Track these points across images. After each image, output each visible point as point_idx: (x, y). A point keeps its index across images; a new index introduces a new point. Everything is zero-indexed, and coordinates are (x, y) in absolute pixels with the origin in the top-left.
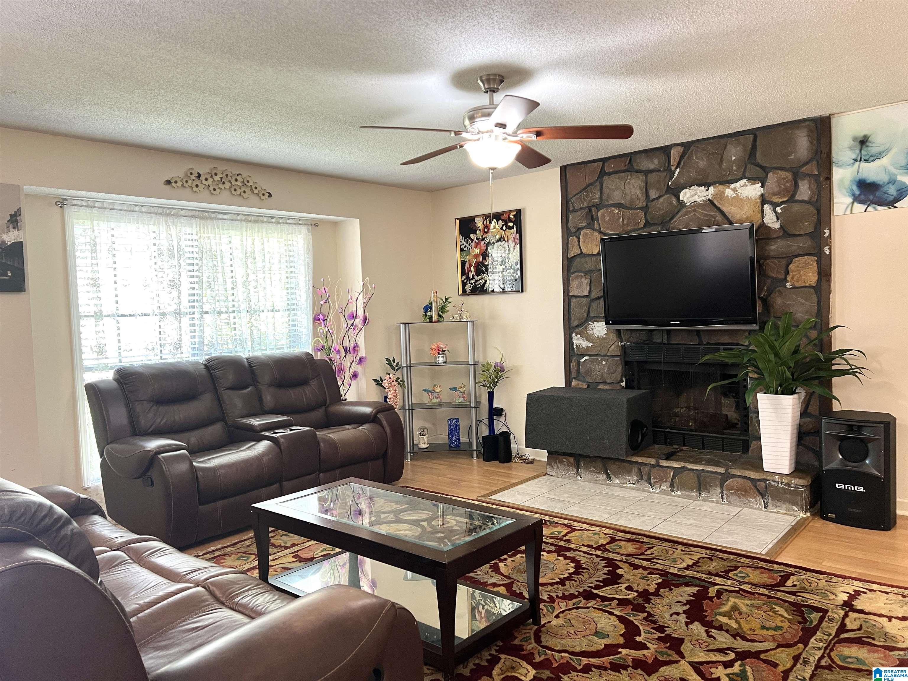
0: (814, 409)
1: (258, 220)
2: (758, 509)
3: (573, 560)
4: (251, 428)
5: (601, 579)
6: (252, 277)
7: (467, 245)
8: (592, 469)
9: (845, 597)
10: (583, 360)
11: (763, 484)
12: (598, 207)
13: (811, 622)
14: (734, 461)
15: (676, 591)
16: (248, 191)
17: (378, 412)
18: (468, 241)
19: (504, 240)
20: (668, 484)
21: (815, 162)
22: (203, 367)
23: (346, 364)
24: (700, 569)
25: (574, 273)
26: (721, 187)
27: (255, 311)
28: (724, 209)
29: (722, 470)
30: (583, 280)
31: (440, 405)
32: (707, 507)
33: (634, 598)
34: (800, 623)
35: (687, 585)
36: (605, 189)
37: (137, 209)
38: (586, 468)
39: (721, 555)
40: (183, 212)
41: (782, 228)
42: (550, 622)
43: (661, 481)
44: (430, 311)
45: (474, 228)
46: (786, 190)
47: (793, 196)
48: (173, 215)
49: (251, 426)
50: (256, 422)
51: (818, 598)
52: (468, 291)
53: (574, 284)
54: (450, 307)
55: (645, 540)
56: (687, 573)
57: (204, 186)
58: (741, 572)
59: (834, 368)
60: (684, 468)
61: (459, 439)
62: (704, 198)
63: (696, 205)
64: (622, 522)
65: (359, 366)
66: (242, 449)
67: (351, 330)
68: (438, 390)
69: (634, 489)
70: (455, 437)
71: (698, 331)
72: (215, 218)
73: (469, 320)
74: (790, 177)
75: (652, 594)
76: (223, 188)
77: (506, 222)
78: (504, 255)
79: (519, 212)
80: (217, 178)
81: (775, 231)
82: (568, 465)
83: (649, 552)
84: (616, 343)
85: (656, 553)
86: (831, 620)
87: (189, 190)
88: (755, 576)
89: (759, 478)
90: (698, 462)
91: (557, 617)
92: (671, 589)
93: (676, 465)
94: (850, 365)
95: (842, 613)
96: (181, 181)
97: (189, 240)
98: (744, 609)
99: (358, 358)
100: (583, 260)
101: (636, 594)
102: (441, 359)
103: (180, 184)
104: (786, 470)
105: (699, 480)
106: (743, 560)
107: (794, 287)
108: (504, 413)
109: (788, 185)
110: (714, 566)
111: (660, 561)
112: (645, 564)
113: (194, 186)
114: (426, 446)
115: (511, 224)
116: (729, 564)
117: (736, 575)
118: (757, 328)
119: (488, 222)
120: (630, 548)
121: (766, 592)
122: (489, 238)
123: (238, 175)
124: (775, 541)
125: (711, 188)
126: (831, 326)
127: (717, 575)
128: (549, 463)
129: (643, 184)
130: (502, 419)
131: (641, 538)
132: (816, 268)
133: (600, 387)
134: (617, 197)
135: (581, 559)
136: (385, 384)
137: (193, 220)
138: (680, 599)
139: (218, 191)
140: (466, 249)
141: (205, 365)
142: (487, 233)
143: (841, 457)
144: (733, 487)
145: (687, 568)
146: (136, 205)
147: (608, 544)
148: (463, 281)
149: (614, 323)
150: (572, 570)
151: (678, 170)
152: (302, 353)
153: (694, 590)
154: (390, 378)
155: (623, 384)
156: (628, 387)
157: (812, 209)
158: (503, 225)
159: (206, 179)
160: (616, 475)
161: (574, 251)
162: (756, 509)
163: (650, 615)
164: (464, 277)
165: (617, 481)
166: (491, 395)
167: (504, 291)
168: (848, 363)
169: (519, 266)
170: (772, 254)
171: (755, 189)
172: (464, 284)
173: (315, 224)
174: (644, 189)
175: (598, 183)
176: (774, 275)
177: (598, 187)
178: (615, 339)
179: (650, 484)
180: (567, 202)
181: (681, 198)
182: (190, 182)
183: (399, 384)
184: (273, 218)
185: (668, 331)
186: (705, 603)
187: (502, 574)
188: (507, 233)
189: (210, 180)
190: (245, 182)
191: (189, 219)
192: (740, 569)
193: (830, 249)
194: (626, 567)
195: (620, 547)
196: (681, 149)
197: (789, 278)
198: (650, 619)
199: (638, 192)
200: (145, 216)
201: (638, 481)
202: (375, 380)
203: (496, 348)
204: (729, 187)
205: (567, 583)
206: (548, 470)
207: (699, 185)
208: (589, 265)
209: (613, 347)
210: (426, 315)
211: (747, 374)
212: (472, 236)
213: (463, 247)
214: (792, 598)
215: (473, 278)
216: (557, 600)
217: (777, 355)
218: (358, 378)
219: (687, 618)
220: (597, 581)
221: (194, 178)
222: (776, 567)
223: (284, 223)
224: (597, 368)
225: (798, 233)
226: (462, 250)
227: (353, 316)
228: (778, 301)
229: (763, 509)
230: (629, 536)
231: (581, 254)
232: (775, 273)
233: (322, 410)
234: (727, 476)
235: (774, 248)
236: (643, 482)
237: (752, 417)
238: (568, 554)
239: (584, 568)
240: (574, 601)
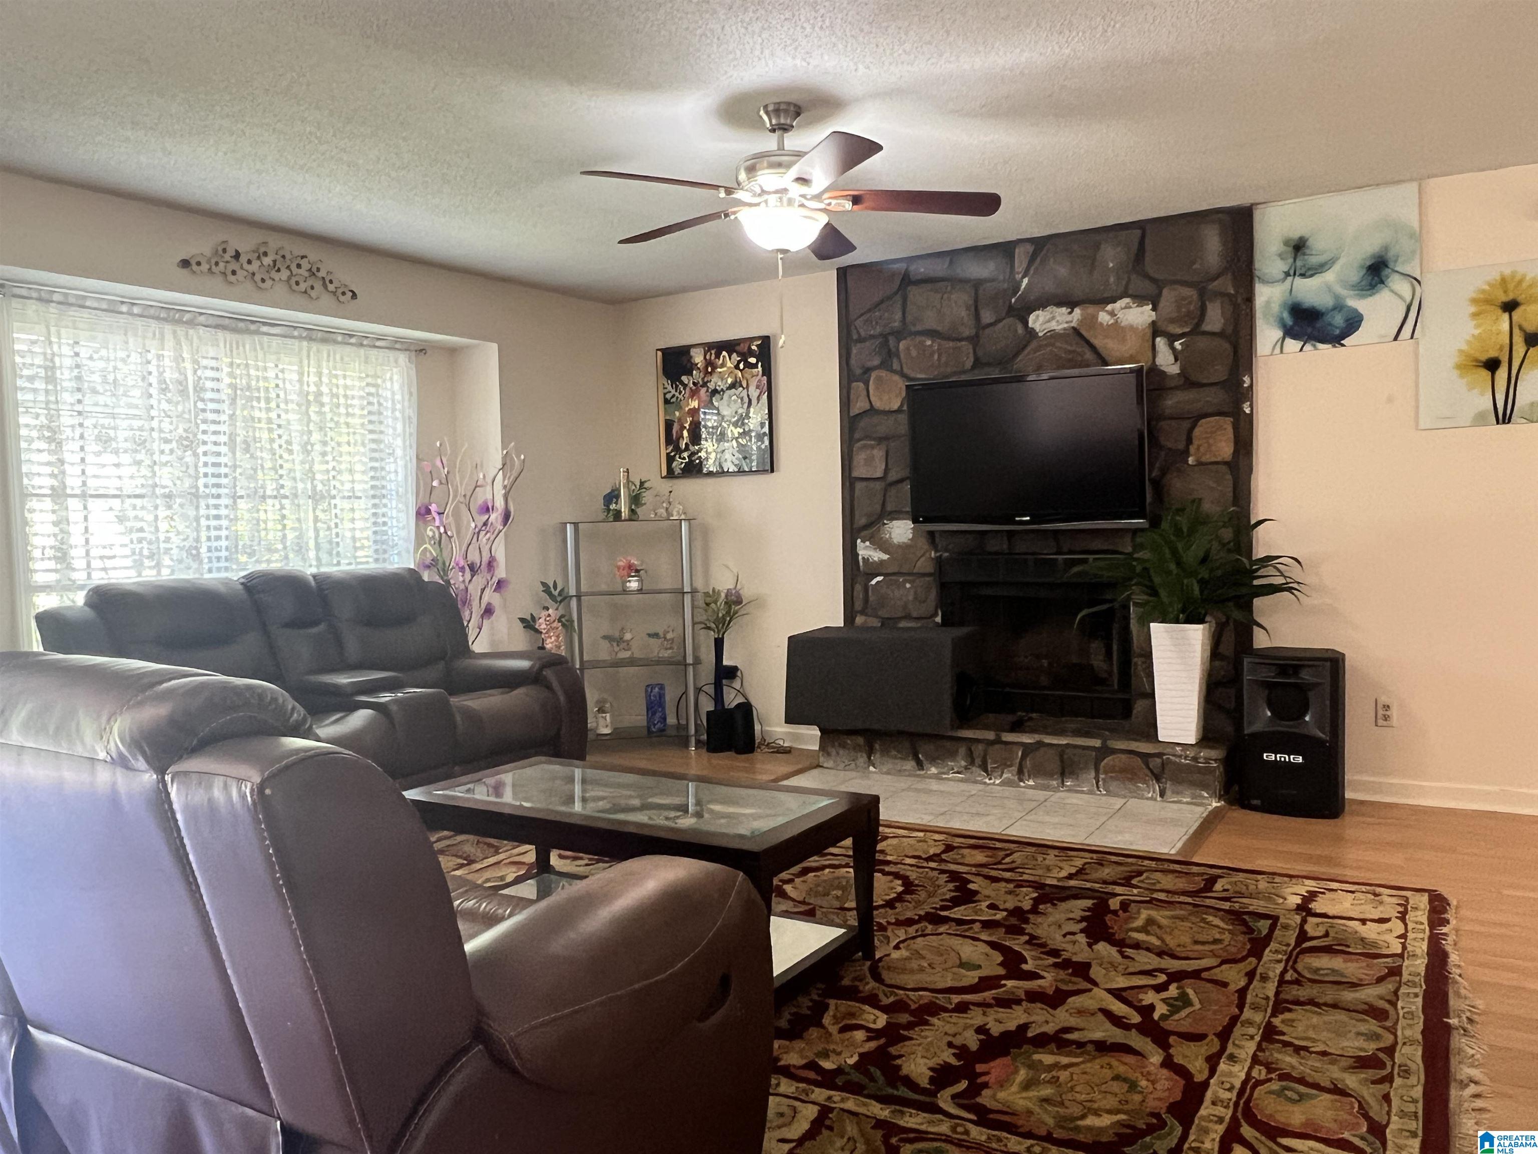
0: (1227, 648)
1: (327, 337)
2: (1152, 799)
3: (897, 875)
4: (336, 691)
5: (948, 897)
6: (316, 437)
7: (677, 394)
8: (894, 753)
9: (1298, 900)
10: (873, 582)
11: (1158, 761)
12: (899, 334)
13: (1260, 931)
14: (1112, 731)
15: (1063, 906)
16: (318, 285)
17: (544, 667)
18: (677, 386)
19: (741, 386)
20: (1015, 769)
21: (1229, 276)
22: (241, 587)
23: (474, 589)
24: (1086, 877)
25: (859, 440)
26: (1091, 309)
27: (323, 497)
28: (1096, 342)
29: (1097, 743)
30: (875, 452)
31: (632, 662)
32: (1074, 799)
33: (1005, 919)
34: (1244, 933)
35: (1076, 897)
36: (910, 307)
37: (124, 308)
38: (885, 752)
39: (1114, 858)
40: (202, 319)
41: (1183, 374)
42: (888, 955)
43: (1004, 765)
44: (616, 503)
45: (689, 365)
46: (1189, 314)
47: (1198, 324)
48: (186, 323)
49: (336, 686)
50: (344, 680)
51: (1262, 903)
52: (677, 471)
53: (860, 458)
54: (647, 497)
55: (998, 845)
56: (1072, 883)
57: (245, 273)
58: (1147, 878)
59: (1256, 582)
60: (1040, 744)
61: (665, 719)
62: (1066, 325)
63: (1053, 336)
64: (958, 824)
65: (497, 595)
66: (327, 722)
67: (482, 533)
68: (628, 636)
69: (961, 780)
70: (658, 715)
71: (1056, 532)
72: (257, 332)
73: (683, 517)
74: (1195, 297)
75: (1029, 912)
76: (277, 279)
77: (744, 357)
78: (740, 411)
79: (766, 343)
80: (267, 261)
81: (1172, 377)
82: (854, 749)
83: (1007, 860)
84: (927, 555)
85: (1019, 862)
86: (1286, 927)
87: (220, 278)
88: (1167, 882)
89: (1153, 752)
90: (1061, 733)
91: (897, 947)
92: (1055, 905)
93: (1027, 739)
94: (1285, 577)
95: (1298, 919)
96: (209, 262)
97: (212, 368)
98: (1164, 922)
99: (495, 580)
100: (875, 419)
101: (1005, 913)
102: (633, 585)
103: (205, 267)
104: (1192, 740)
105: (1062, 761)
106: (1146, 862)
107: (1200, 464)
108: (739, 674)
109: (1192, 307)
110: (1106, 872)
111: (1027, 871)
112: (1007, 875)
113: (229, 272)
114: (607, 731)
115: (753, 360)
116: (1128, 869)
117: (1142, 881)
118: (1147, 526)
119: (713, 357)
120: (980, 857)
121: (1189, 900)
122: (715, 382)
123: (303, 257)
124: (1186, 837)
125: (1077, 311)
126: (1253, 522)
127: (1115, 883)
128: (822, 747)
129: (971, 302)
130: (737, 684)
131: (991, 844)
132: (1232, 436)
133: (903, 624)
134: (930, 321)
135: (908, 873)
136: (542, 625)
137: (220, 334)
138: (1071, 916)
139: (269, 283)
140: (674, 400)
141: (242, 584)
142: (711, 373)
143: (1269, 714)
144: (1114, 766)
145: (1070, 877)
146: (122, 303)
147: (944, 852)
148: (668, 454)
149: (927, 520)
150: (900, 889)
151: (1026, 281)
152: (404, 569)
153: (1089, 903)
154: (549, 615)
155: (938, 619)
156: (945, 623)
157: (1227, 346)
158: (739, 362)
159: (249, 262)
160: (933, 760)
161: (859, 406)
162: (1147, 799)
163: (1033, 937)
164: (671, 448)
165: (934, 770)
166: (719, 644)
167: (741, 472)
168: (1282, 575)
169: (766, 429)
170: (1168, 412)
171: (1142, 313)
172: (670, 460)
173: (420, 350)
174: (973, 309)
175: (898, 298)
176: (1169, 445)
177: (899, 305)
178: (926, 547)
179: (986, 771)
180: (848, 326)
181: (1030, 325)
182: (222, 265)
183: (564, 625)
184: (351, 336)
185: (1011, 534)
186: (1108, 918)
187: (793, 900)
188: (746, 375)
189: (255, 265)
190: (314, 270)
191: (213, 331)
192: (1145, 875)
193: (1251, 406)
194: (979, 879)
195: (963, 856)
196: (1030, 248)
197: (1192, 449)
198: (1033, 941)
199: (964, 313)
200: (139, 323)
201: (966, 768)
202: (522, 620)
203: (728, 567)
204: (1103, 310)
205: (897, 905)
206: (822, 759)
207: (1059, 304)
208: (884, 426)
209: (923, 559)
210: (609, 510)
211: (1129, 598)
212: (684, 379)
213: (668, 396)
214: (1226, 905)
215: (687, 448)
216: (890, 928)
217: (1179, 564)
218: (493, 617)
219: (1087, 937)
220: (942, 900)
221: (229, 259)
222: (1195, 869)
223: (370, 346)
224: (897, 593)
225: (1205, 381)
226: (667, 402)
227: (486, 509)
228: (1176, 485)
229: (1159, 799)
230: (972, 841)
231: (872, 411)
232: (1171, 440)
233: (441, 665)
234: (1105, 751)
235: (1172, 402)
236: (974, 769)
237: (1136, 664)
238: (887, 869)
239: (917, 885)
240: (916, 927)
